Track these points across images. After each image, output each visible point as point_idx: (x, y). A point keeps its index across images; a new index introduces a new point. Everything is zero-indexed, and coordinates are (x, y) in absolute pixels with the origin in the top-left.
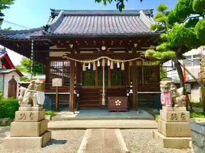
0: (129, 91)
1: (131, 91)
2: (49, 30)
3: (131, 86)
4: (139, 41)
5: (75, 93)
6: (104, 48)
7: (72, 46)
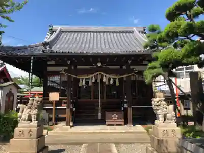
0: (124, 105)
1: (126, 105)
2: (48, 48)
3: (126, 100)
4: (133, 58)
5: (71, 107)
6: (99, 65)
7: (69, 62)
